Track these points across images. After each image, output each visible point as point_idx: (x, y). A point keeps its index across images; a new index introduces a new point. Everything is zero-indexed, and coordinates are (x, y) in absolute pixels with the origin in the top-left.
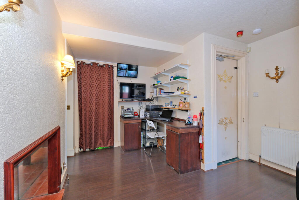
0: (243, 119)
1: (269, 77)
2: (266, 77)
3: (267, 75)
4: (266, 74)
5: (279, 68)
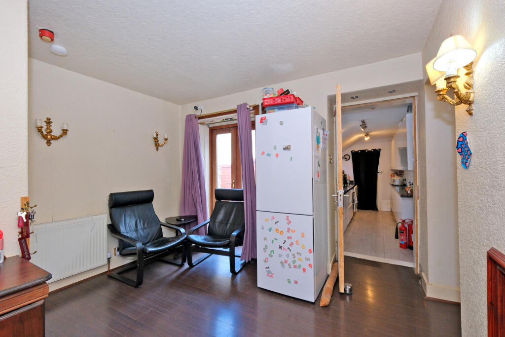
1: (42, 133)
2: (38, 132)
5: (52, 122)
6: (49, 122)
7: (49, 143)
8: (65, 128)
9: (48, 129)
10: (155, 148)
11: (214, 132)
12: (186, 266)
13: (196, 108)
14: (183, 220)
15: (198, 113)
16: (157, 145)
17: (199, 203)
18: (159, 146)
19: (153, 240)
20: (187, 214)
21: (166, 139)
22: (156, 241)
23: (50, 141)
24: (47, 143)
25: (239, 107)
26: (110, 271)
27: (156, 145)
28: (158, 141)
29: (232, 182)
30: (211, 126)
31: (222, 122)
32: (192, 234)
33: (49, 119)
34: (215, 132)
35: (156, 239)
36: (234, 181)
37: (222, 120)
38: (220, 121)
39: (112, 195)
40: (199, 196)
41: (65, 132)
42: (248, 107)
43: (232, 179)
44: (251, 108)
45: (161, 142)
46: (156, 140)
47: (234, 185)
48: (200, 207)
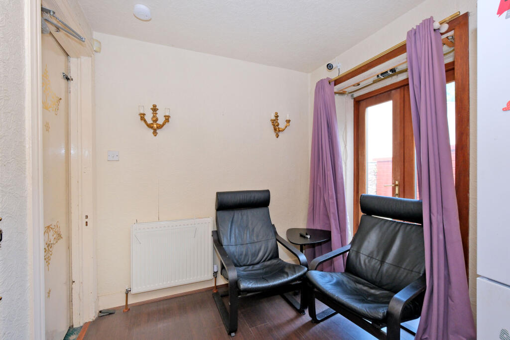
0: (87, 217)
1: (145, 121)
2: (140, 120)
3: (142, 117)
4: (141, 114)
5: (158, 109)
6: (155, 109)
7: (155, 133)
8: (167, 114)
9: (154, 116)
10: (274, 135)
11: (360, 104)
12: (307, 317)
13: (330, 67)
14: (309, 237)
15: (334, 75)
16: (277, 130)
17: (334, 214)
18: (279, 131)
19: (264, 261)
20: (318, 226)
21: (288, 121)
22: (268, 263)
23: (156, 130)
24: (154, 133)
25: (413, 34)
26: (216, 287)
27: (275, 130)
28: (278, 125)
29: (394, 183)
30: (356, 95)
31: (375, 82)
32: (316, 269)
33: (155, 106)
34: (363, 103)
35: (269, 260)
36: (397, 183)
37: (376, 78)
38: (370, 81)
39: (219, 194)
40: (334, 203)
41: (167, 119)
42: (436, 25)
43: (394, 178)
44: (445, 27)
45: (282, 125)
46: (275, 123)
47: (397, 189)
48: (335, 220)
